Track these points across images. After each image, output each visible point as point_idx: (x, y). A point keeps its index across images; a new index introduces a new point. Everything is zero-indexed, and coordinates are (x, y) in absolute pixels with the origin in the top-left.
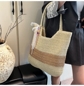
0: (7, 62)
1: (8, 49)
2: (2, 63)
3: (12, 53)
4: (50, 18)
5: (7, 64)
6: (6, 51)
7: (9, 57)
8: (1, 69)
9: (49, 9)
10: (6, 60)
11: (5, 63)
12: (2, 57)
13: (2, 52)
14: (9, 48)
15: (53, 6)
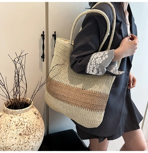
0: (33, 134)
1: (35, 114)
2: (27, 137)
3: (41, 119)
4: (91, 73)
5: (33, 137)
6: (32, 118)
7: (37, 126)
8: (25, 146)
9: (94, 59)
10: (32, 132)
11: (31, 136)
12: (27, 127)
13: (28, 119)
14: (37, 113)
15: (104, 58)
